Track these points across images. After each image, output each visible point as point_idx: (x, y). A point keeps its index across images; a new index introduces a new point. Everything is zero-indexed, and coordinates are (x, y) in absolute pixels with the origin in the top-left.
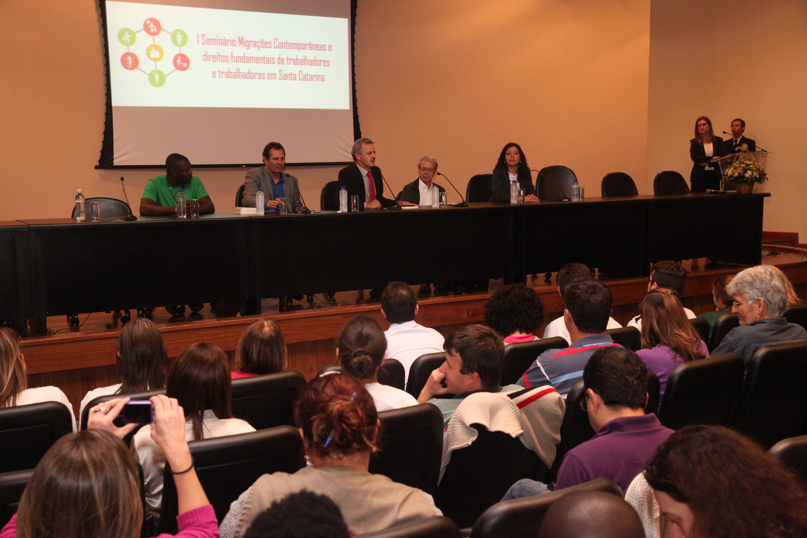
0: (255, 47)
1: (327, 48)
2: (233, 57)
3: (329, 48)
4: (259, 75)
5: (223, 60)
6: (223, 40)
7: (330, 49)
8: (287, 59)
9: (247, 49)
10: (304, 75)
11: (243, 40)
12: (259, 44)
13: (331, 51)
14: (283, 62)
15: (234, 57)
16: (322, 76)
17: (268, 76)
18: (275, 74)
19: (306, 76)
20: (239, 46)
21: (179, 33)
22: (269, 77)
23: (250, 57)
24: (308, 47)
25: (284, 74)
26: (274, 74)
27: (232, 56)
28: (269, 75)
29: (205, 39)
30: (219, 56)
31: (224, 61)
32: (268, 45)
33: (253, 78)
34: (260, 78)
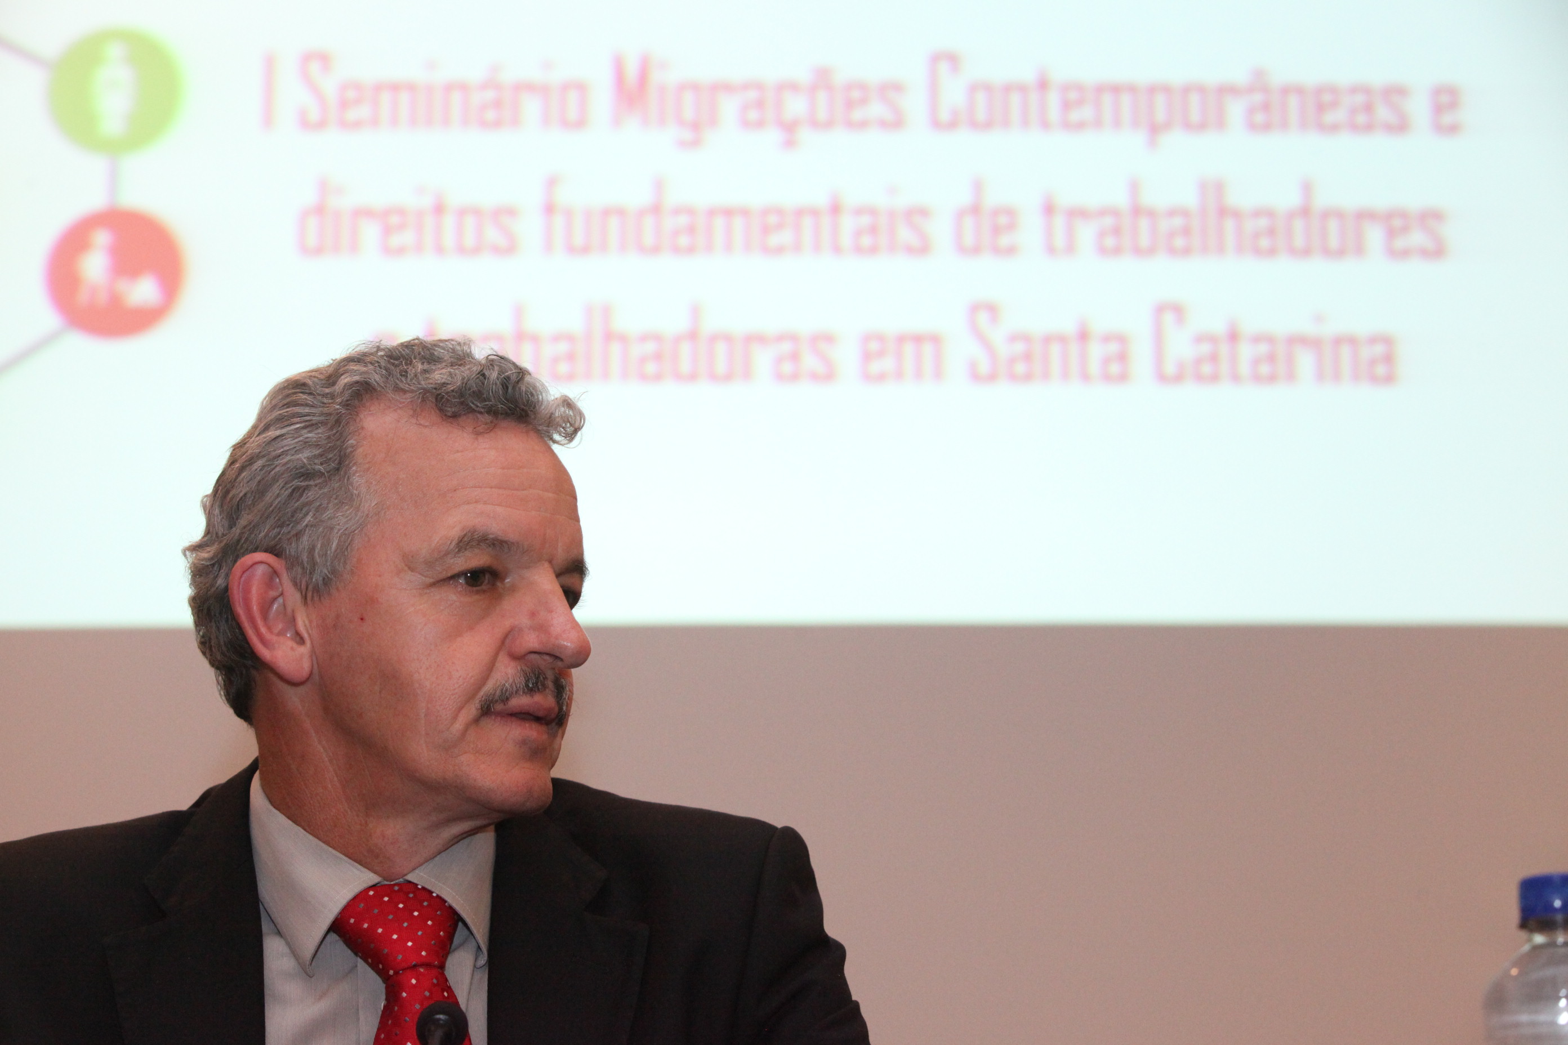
0: (760, 124)
1: (1419, 108)
2: (558, 221)
3: (1438, 109)
4: (786, 347)
5: (469, 241)
6: (484, 86)
7: (1447, 119)
8: (1049, 209)
9: (683, 144)
10: (1199, 339)
11: (656, 77)
12: (796, 106)
13: (1453, 129)
14: (1004, 241)
15: (568, 214)
16: (1373, 340)
17: (867, 357)
18: (935, 339)
19: (1224, 349)
20: (617, 122)
21: (113, 52)
22: (875, 367)
23: (711, 213)
24: (1236, 110)
25: (1013, 338)
26: (918, 339)
27: (549, 209)
28: (874, 346)
29: (329, 86)
30: (439, 209)
31: (477, 250)
32: (876, 109)
33: (728, 377)
34: (795, 377)
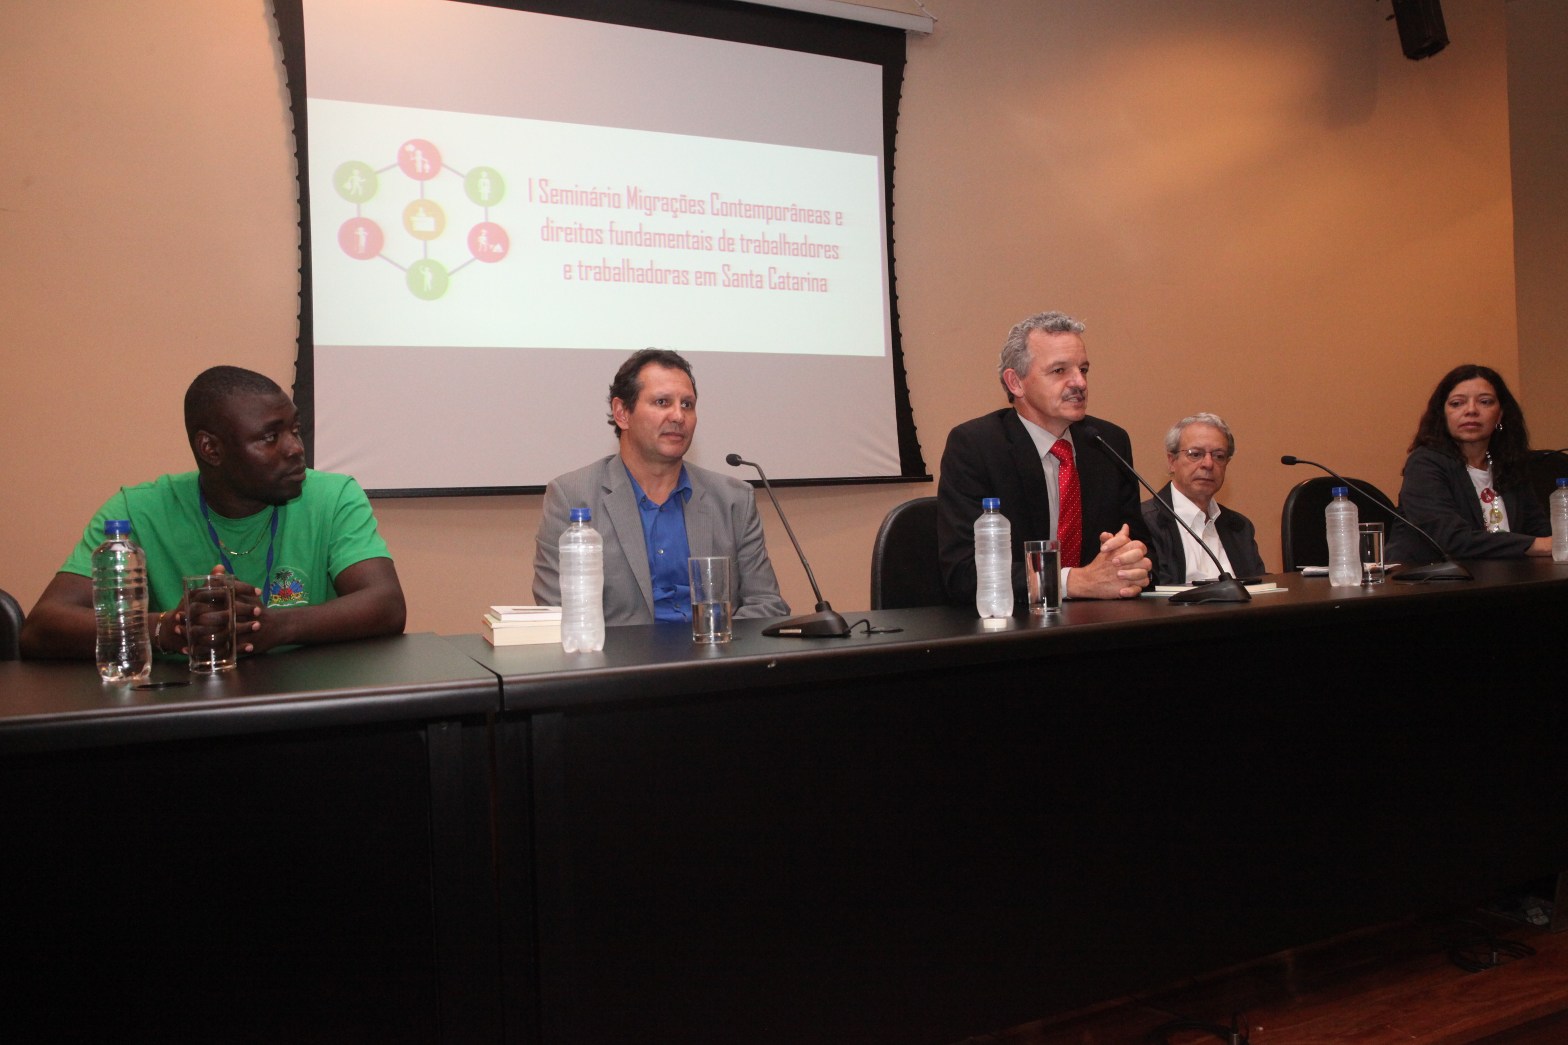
0: (667, 210)
1: (832, 217)
2: (614, 234)
3: (837, 218)
4: (676, 274)
5: (590, 240)
6: (592, 193)
7: (839, 221)
8: (742, 239)
9: (646, 214)
10: (780, 277)
11: (639, 194)
12: (677, 205)
13: (840, 224)
14: (731, 247)
15: (617, 232)
16: (822, 280)
17: (697, 278)
18: (714, 273)
19: (786, 280)
20: (629, 207)
21: (484, 174)
22: (699, 281)
23: (655, 234)
24: (788, 215)
25: (734, 275)
26: (710, 273)
27: (611, 231)
28: (698, 275)
29: (548, 190)
30: (581, 229)
31: (592, 242)
32: (697, 208)
33: (661, 282)
34: (678, 283)
